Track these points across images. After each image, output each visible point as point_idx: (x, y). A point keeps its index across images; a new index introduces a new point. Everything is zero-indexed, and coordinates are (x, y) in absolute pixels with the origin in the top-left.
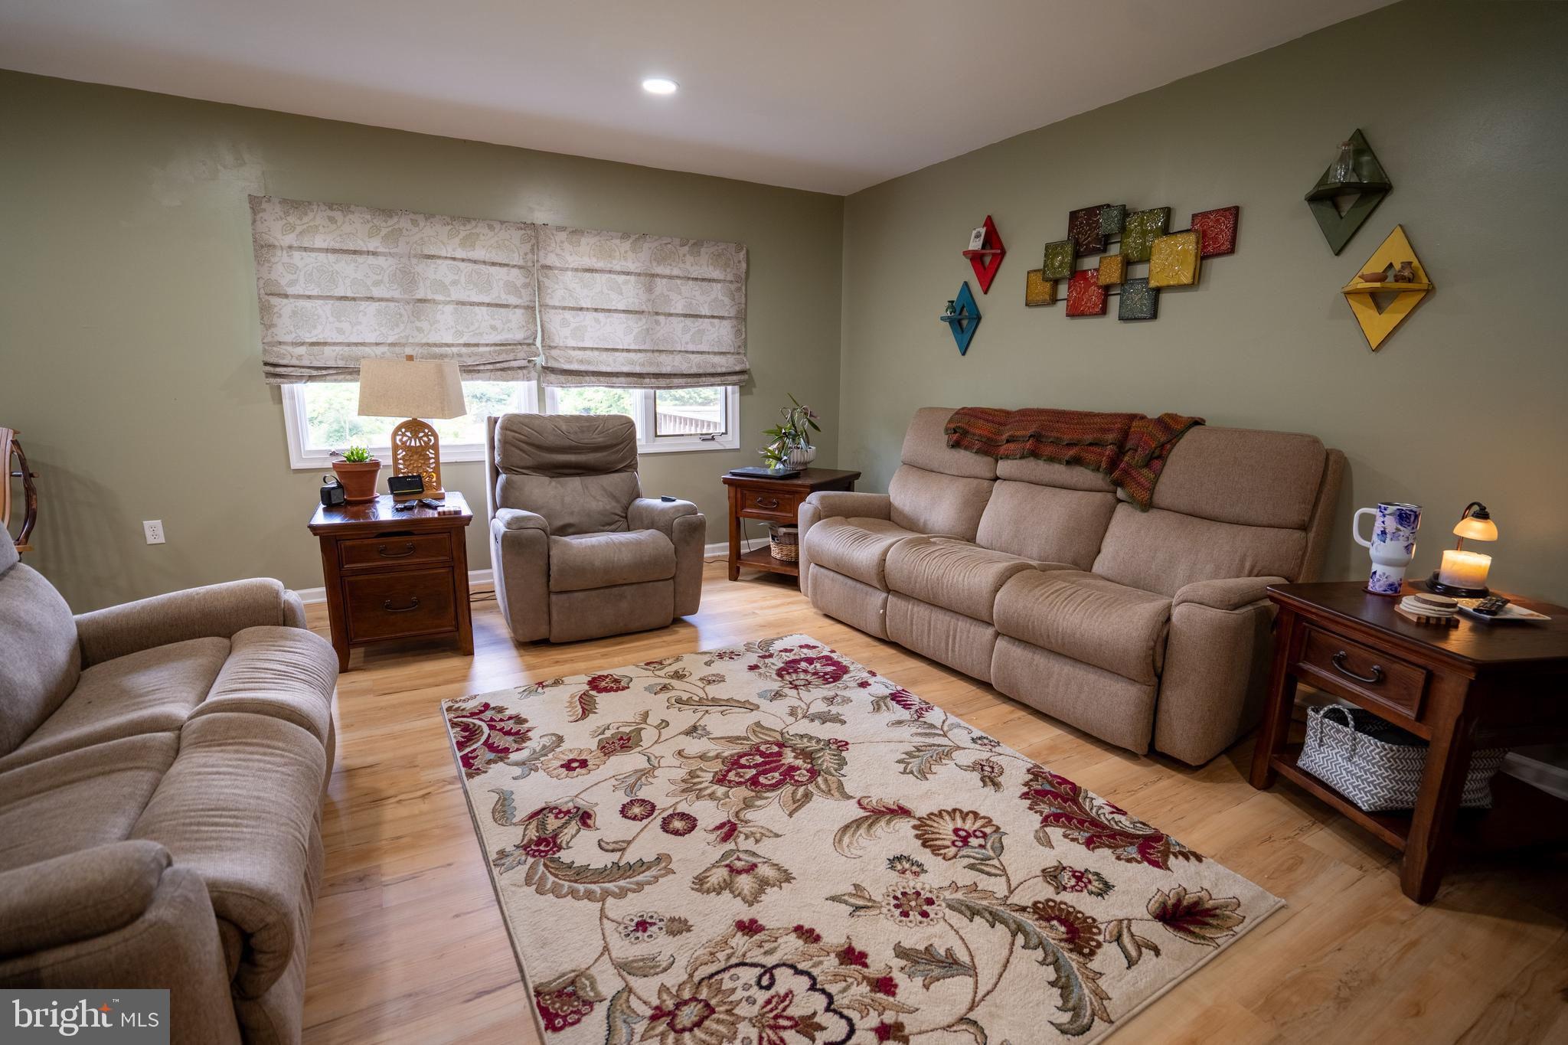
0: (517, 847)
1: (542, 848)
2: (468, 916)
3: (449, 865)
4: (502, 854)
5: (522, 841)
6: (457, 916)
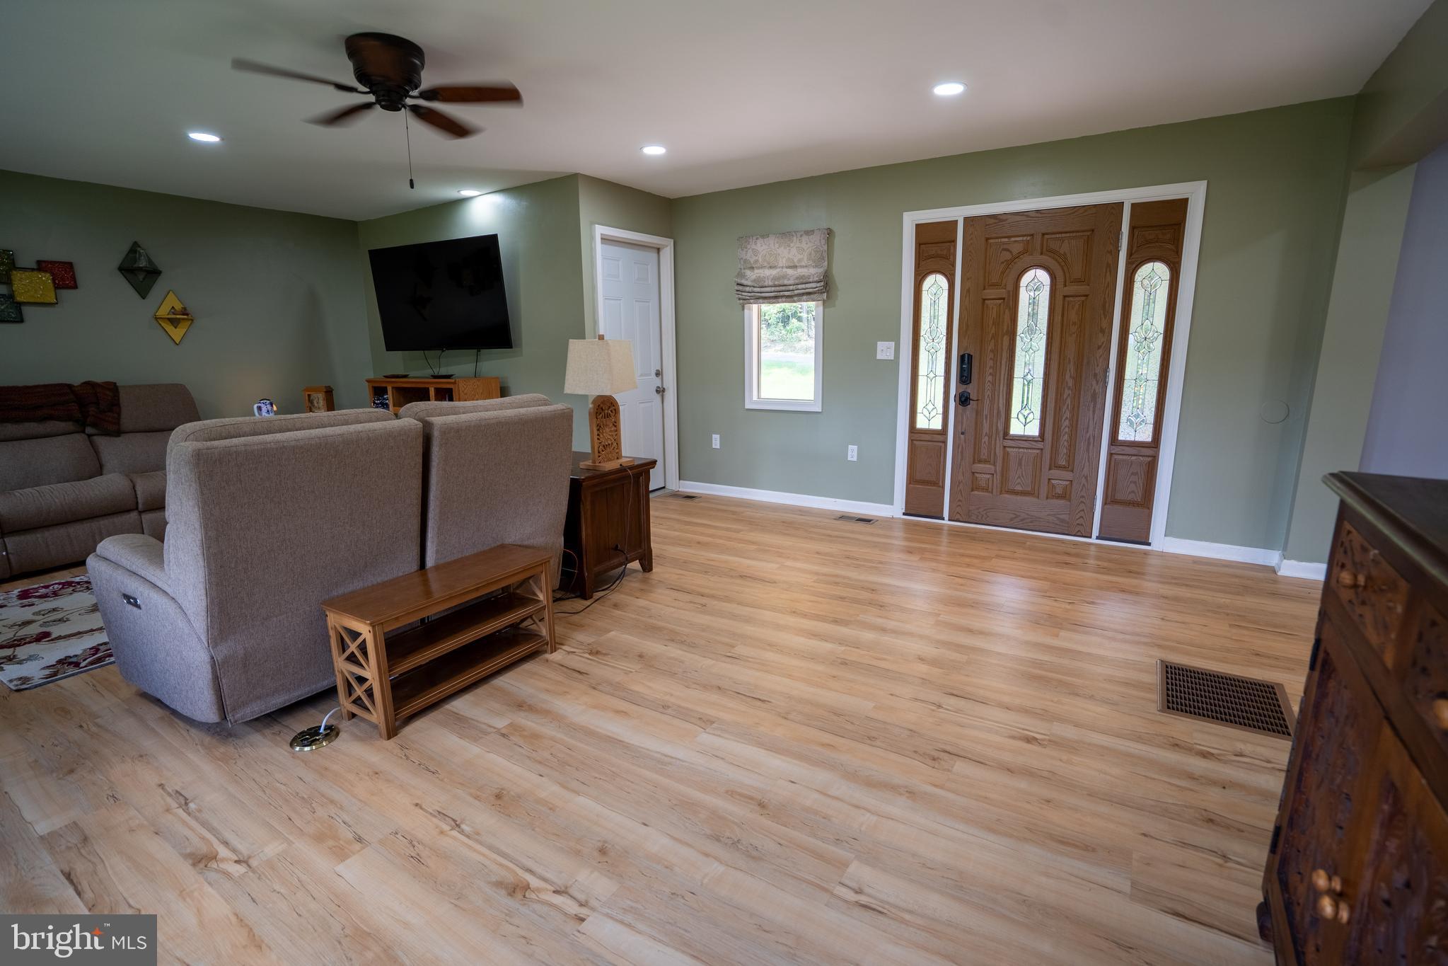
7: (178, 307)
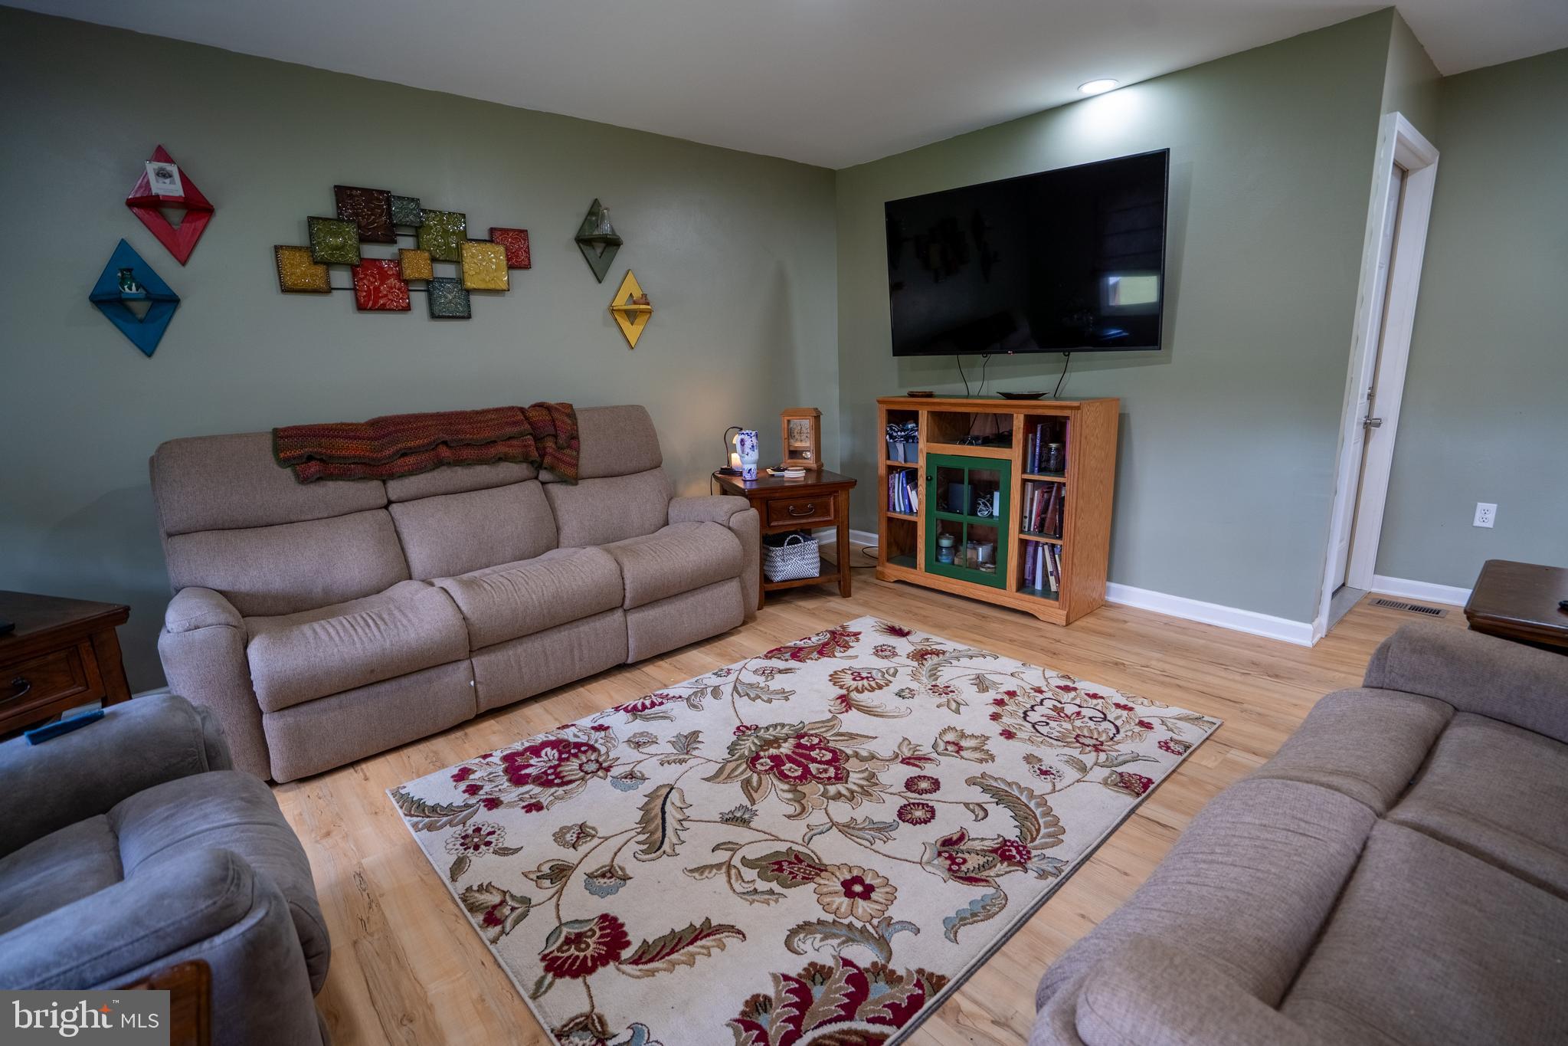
0: (1026, 870)
1: (1014, 852)
2: (1119, 868)
3: (1083, 916)
4: (1043, 875)
5: (1018, 870)
6: (1126, 874)
7: (637, 295)
